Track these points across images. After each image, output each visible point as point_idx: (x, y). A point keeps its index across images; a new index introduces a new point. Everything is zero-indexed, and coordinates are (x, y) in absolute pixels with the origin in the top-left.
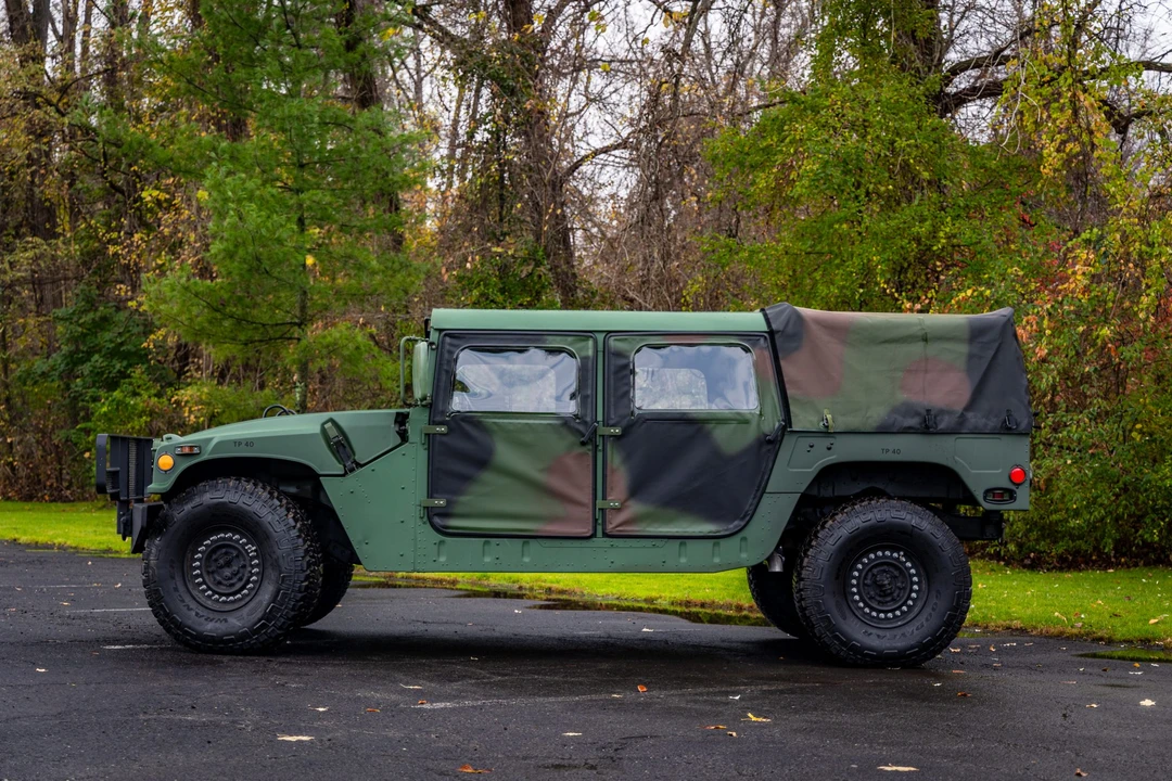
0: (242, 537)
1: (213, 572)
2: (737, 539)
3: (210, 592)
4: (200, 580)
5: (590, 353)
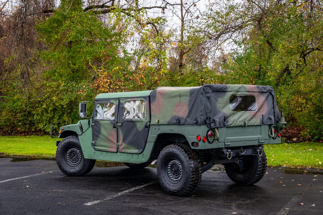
0: (76, 149)
1: (71, 158)
2: (142, 155)
3: (72, 163)
4: (69, 160)
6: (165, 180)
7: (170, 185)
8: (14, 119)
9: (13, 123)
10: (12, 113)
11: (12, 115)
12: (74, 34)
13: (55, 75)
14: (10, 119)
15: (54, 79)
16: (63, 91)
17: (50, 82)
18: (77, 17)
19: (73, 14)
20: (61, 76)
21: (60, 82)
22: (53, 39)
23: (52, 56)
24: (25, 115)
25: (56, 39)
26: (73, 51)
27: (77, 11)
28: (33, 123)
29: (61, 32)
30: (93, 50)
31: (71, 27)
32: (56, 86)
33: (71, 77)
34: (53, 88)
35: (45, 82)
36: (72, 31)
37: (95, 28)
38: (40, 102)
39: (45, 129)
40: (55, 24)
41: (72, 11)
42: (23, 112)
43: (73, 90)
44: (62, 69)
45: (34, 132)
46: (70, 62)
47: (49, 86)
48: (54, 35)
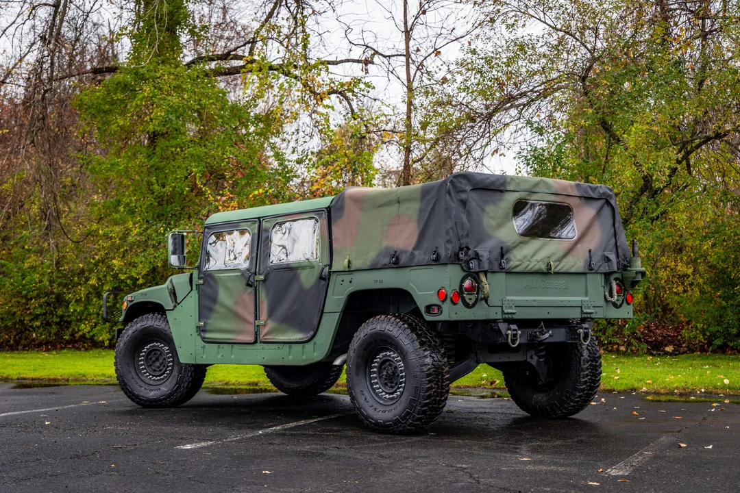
2: (312, 343)
5: (256, 231)
6: (366, 399)
7: (377, 410)
8: (22, 311)
9: (21, 322)
10: (18, 299)
11: (19, 302)
12: (161, 116)
13: (118, 211)
14: (15, 313)
15: (117, 218)
16: (136, 247)
17: (107, 226)
18: (169, 78)
19: (161, 71)
20: (132, 212)
21: (130, 224)
22: (113, 127)
23: (112, 165)
24: (48, 304)
25: (122, 128)
26: (160, 156)
27: (170, 64)
28: (67, 321)
29: (131, 110)
30: (206, 153)
31: (156, 100)
32: (121, 235)
33: (155, 216)
34: (113, 240)
35: (95, 226)
36: (157, 107)
37: (211, 101)
38: (83, 271)
39: (94, 336)
40: (118, 95)
41: (159, 64)
42: (45, 297)
43: (160, 243)
44: (135, 195)
45: (68, 342)
46: (153, 179)
47: (104, 235)
48: (116, 119)
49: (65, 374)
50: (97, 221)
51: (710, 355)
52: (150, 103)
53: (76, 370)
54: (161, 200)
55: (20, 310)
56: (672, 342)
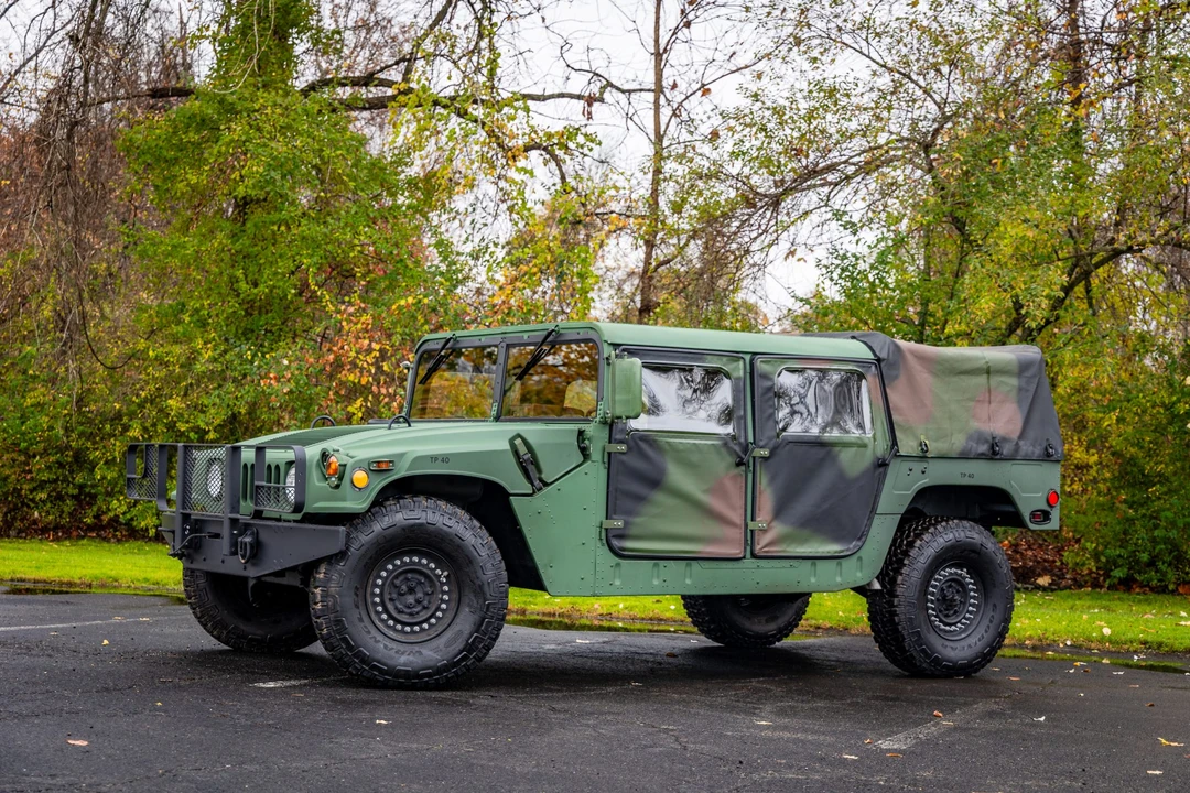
8: (19, 475)
9: (17, 492)
10: (13, 455)
11: (14, 461)
12: (257, 172)
13: (179, 322)
14: (7, 478)
15: (177, 333)
16: (206, 380)
17: (162, 345)
18: (273, 112)
19: (261, 101)
20: (203, 324)
21: (199, 344)
22: (180, 185)
23: (174, 246)
24: (61, 465)
25: (194, 188)
26: (252, 236)
27: (276, 89)
28: (90, 494)
29: (211, 161)
30: (325, 235)
31: (251, 147)
32: (183, 360)
33: (240, 332)
34: (171, 368)
35: (142, 344)
36: (251, 157)
37: (339, 152)
38: (119, 416)
39: (132, 519)
40: (191, 134)
41: (258, 89)
42: (57, 453)
43: (245, 376)
44: (209, 297)
45: (90, 528)
46: (239, 273)
47: (156, 359)
48: (186, 173)
49: (85, 576)
50: (145, 336)
51: (1105, 594)
52: (242, 149)
53: (104, 570)
54: (250, 307)
55: (15, 473)
56: (1050, 571)
